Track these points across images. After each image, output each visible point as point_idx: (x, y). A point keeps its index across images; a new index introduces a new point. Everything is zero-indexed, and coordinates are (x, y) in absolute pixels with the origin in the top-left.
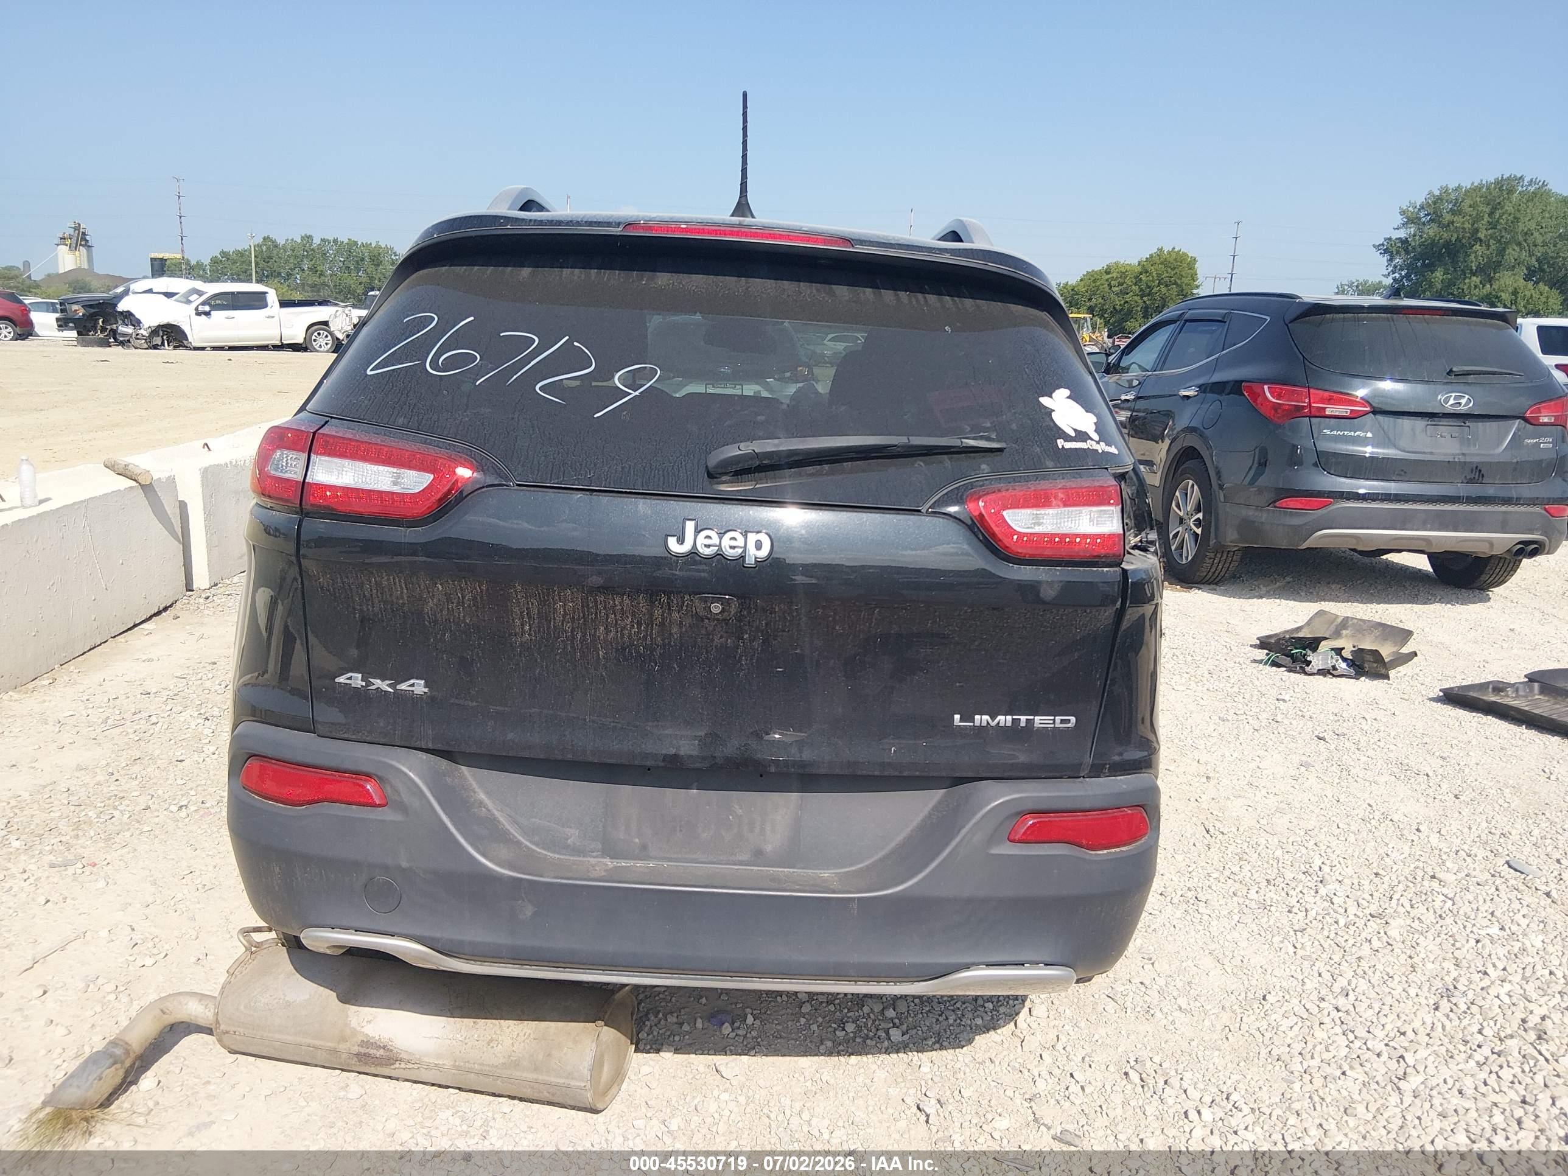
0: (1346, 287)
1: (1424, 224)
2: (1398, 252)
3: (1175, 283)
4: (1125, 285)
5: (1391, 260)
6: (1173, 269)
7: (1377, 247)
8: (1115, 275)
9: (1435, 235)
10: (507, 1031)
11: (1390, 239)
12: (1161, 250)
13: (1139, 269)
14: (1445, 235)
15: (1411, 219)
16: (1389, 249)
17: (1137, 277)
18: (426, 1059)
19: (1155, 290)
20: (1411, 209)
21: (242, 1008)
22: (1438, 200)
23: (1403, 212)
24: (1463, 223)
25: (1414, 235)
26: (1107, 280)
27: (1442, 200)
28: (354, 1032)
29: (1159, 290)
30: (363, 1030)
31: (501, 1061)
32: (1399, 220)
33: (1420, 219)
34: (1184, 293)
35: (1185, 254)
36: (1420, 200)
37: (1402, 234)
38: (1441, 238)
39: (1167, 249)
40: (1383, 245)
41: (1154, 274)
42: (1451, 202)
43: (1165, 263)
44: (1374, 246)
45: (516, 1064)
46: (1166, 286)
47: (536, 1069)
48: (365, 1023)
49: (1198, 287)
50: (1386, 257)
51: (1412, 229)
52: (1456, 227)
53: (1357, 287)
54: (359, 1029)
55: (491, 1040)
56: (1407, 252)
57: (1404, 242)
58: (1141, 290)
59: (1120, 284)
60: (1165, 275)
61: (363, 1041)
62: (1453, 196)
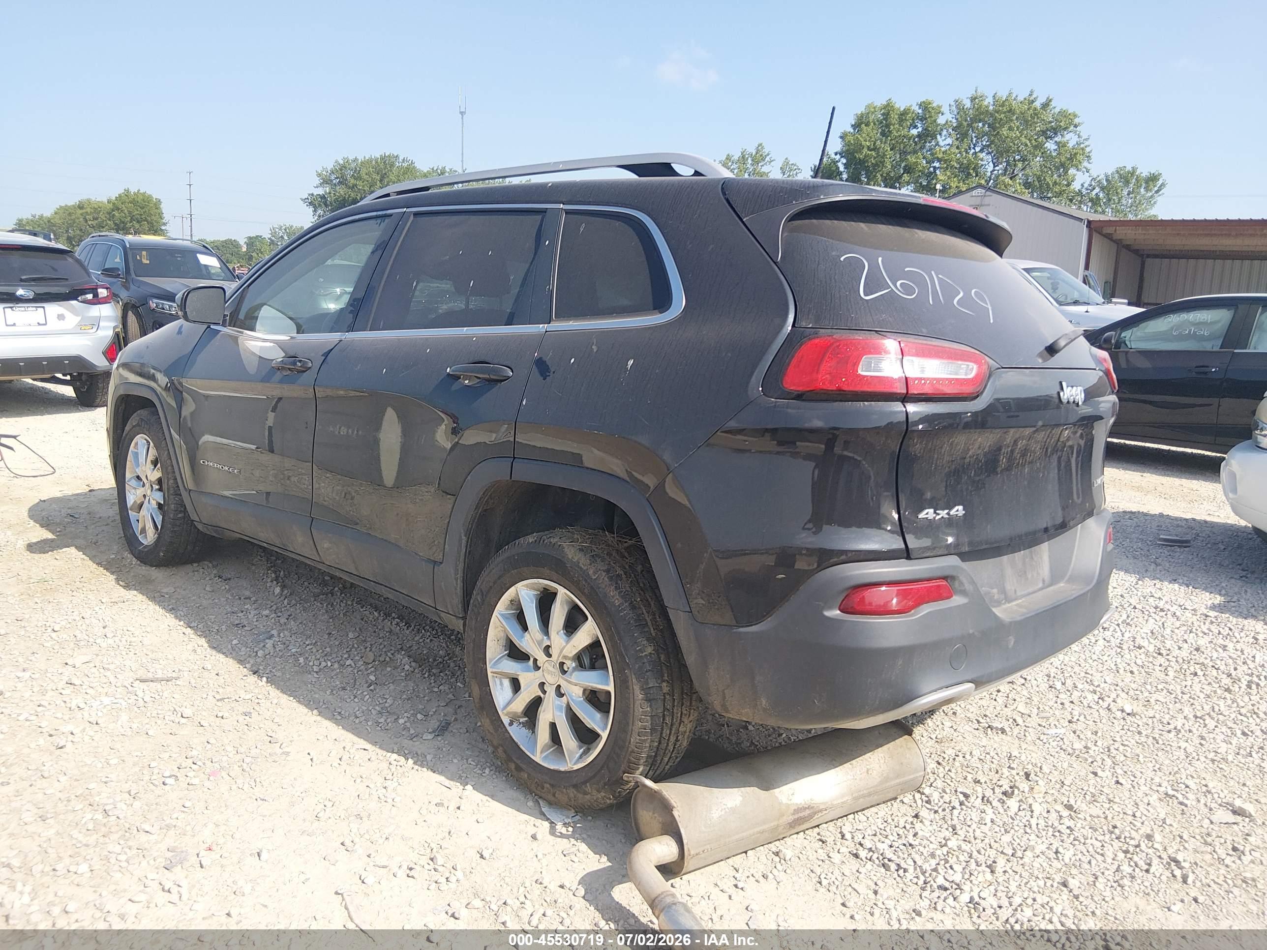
0: (277, 230)
1: (335, 185)
2: (320, 205)
3: (146, 220)
4: (99, 220)
5: (315, 211)
6: (142, 208)
7: (304, 200)
8: (89, 210)
9: (345, 194)
10: (871, 760)
11: (312, 195)
12: (128, 191)
13: (111, 206)
14: (352, 195)
15: (326, 181)
16: (315, 202)
17: (109, 213)
18: (835, 802)
19: (129, 225)
20: (324, 173)
21: (703, 828)
22: (343, 167)
23: (319, 175)
24: (363, 186)
25: (330, 193)
26: (82, 214)
27: (345, 168)
28: (788, 806)
29: (133, 226)
30: (792, 802)
31: (879, 780)
32: (317, 181)
33: (332, 181)
34: (155, 228)
35: (150, 196)
36: (330, 166)
37: (320, 191)
38: (349, 196)
39: (133, 190)
40: (308, 199)
41: (126, 211)
42: (352, 170)
43: (134, 202)
44: (302, 200)
45: (887, 779)
46: (138, 222)
47: (898, 776)
48: (791, 797)
49: (165, 224)
50: (312, 209)
51: (327, 189)
52: (359, 189)
53: (285, 230)
54: (789, 802)
55: (868, 770)
56: (326, 206)
57: (323, 197)
58: (116, 224)
59: (95, 219)
60: (136, 212)
61: (795, 810)
62: (353, 165)
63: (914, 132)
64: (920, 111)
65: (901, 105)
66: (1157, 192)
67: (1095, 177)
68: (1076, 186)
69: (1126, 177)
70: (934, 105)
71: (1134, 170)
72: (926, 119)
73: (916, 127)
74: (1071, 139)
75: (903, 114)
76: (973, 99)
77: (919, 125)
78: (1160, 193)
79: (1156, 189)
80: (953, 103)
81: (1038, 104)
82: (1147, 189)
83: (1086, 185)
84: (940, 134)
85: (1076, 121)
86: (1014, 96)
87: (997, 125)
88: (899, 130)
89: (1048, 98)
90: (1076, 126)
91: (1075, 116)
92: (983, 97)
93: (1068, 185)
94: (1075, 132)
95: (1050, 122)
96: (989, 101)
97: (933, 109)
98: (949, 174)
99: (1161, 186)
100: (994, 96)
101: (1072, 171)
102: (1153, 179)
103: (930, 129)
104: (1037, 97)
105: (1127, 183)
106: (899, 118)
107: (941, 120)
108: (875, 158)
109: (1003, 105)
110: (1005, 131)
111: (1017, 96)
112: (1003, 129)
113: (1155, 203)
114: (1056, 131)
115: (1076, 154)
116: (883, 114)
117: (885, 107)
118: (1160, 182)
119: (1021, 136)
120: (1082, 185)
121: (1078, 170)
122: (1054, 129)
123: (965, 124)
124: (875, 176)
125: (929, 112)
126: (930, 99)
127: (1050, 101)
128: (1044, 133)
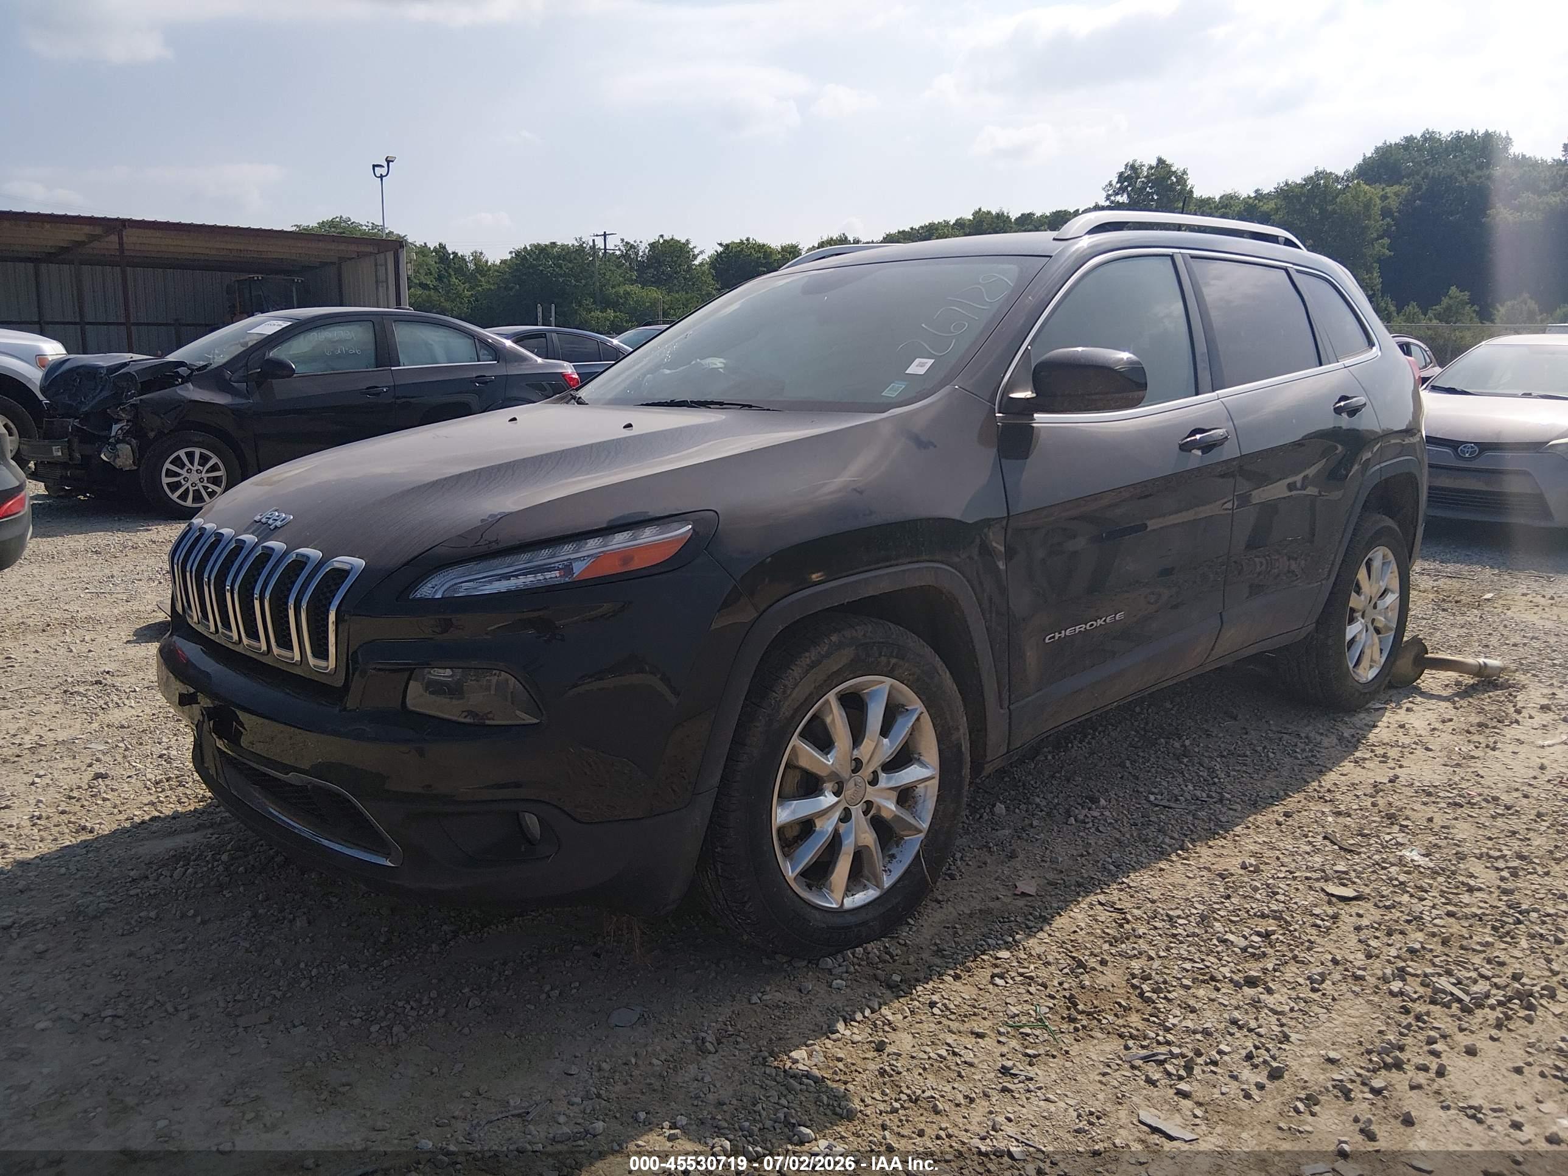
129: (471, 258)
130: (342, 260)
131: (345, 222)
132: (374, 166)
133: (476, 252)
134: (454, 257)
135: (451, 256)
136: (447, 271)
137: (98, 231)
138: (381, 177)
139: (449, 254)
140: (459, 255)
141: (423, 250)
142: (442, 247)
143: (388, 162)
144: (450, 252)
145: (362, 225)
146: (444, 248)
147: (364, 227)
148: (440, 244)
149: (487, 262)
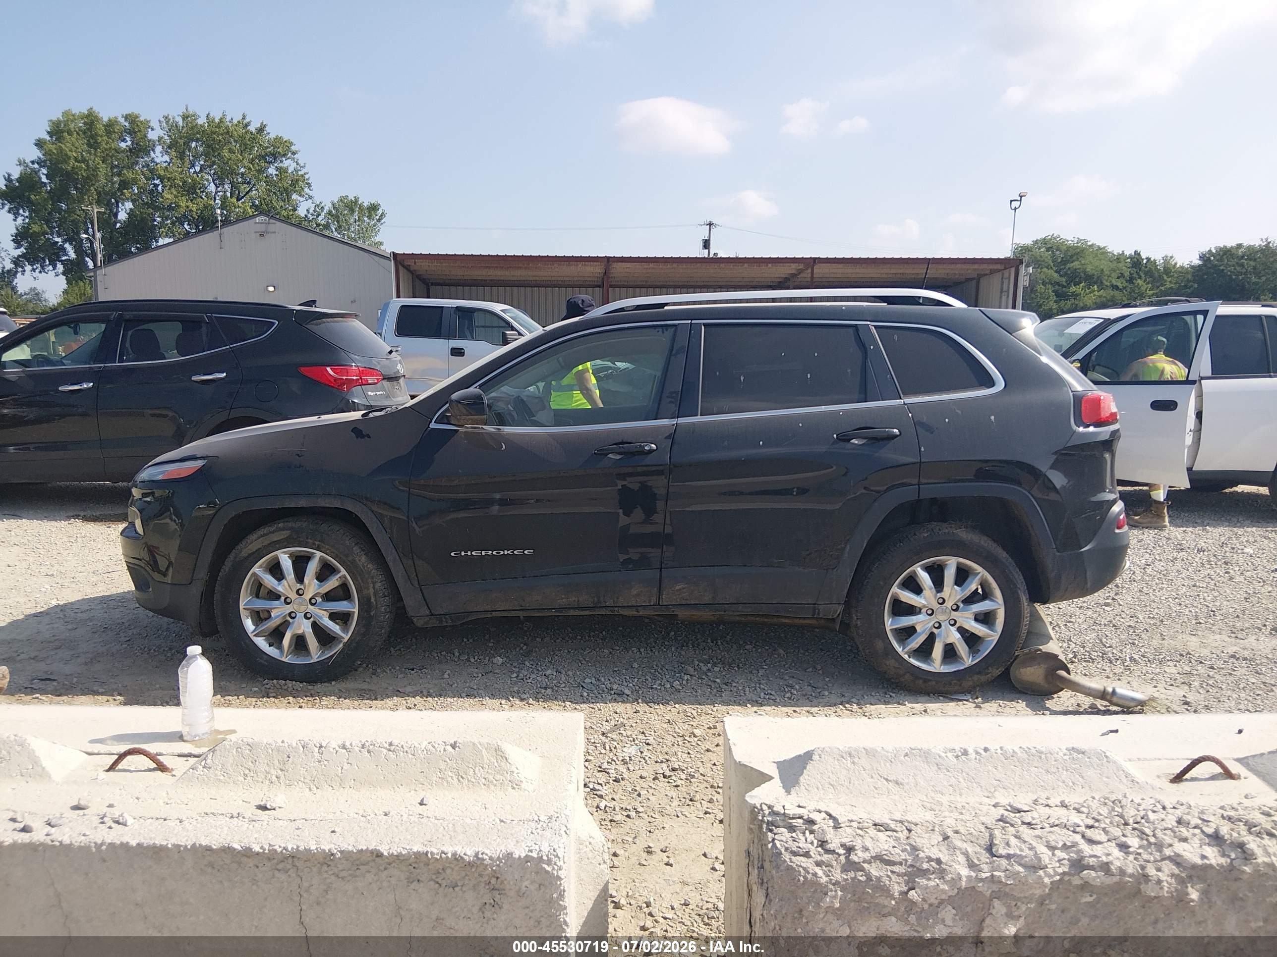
63: (123, 145)
64: (127, 124)
65: (105, 115)
66: (379, 220)
67: (318, 203)
68: (301, 212)
69: (352, 205)
70: (142, 119)
71: (357, 199)
72: (135, 133)
73: (124, 140)
74: (289, 164)
75: (111, 125)
76: (185, 117)
77: (128, 139)
78: (382, 221)
79: (378, 217)
80: (163, 119)
81: (252, 128)
82: (369, 217)
83: (311, 211)
84: (153, 150)
85: (293, 148)
86: (228, 119)
87: (217, 147)
88: (107, 143)
89: (262, 123)
90: (294, 153)
91: (291, 144)
92: (195, 116)
93: (295, 210)
94: (293, 159)
95: (267, 147)
96: (202, 121)
97: (141, 122)
98: (175, 192)
99: (381, 215)
100: (207, 117)
101: (294, 196)
102: (374, 208)
103: (141, 144)
104: (251, 121)
105: (352, 211)
106: (105, 129)
107: (152, 135)
108: (85, 170)
109: (218, 126)
110: (225, 153)
111: (232, 119)
112: (224, 151)
113: (379, 230)
114: (275, 156)
115: (297, 180)
116: (85, 124)
117: (88, 116)
118: (380, 212)
119: (243, 159)
120: (308, 211)
121: (300, 196)
122: (273, 155)
123: (181, 142)
124: (89, 190)
125: (137, 125)
126: (136, 112)
127: (265, 126)
128: (262, 157)
129: (1162, 261)
130: (980, 276)
131: (1055, 239)
132: (1011, 201)
133: (1167, 257)
134: (1147, 262)
135: (1145, 261)
136: (1138, 274)
137: (801, 266)
138: (1015, 209)
139: (1143, 260)
140: (1152, 259)
141: (1120, 258)
142: (1137, 254)
143: (1021, 197)
144: (1144, 257)
145: (1068, 241)
146: (1139, 254)
147: (1070, 242)
148: (1135, 252)
149: (1176, 264)
